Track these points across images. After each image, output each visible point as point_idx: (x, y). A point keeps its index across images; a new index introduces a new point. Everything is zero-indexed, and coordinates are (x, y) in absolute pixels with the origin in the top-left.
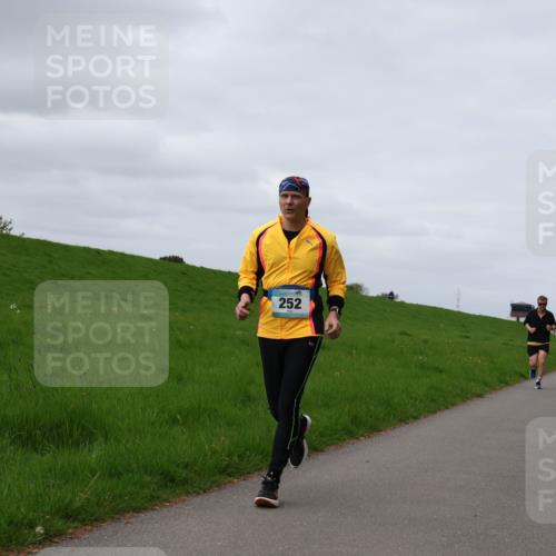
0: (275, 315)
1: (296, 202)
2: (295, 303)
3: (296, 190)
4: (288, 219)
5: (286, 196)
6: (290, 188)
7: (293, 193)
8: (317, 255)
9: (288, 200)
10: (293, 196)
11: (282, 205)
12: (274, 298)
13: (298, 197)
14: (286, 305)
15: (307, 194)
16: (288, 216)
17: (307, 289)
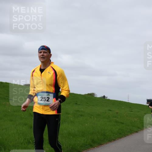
0: (39, 104)
1: (45, 54)
2: (47, 99)
3: (45, 49)
4: (42, 62)
5: (41, 52)
6: (42, 49)
7: (44, 51)
8: (53, 78)
9: (42, 54)
10: (44, 52)
11: (40, 57)
13: (46, 53)
14: (43, 100)
15: (50, 52)
16: (42, 60)
17: (52, 93)
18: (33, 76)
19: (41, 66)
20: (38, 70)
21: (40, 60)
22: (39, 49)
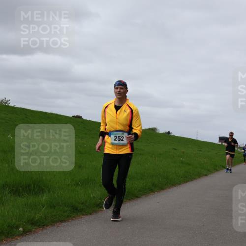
0: (112, 144)
1: (122, 90)
2: (121, 139)
3: (122, 85)
4: (118, 98)
5: (117, 88)
6: (119, 85)
8: (129, 117)
9: (118, 90)
10: (120, 88)
11: (115, 93)
12: (112, 136)
13: (122, 88)
14: (117, 139)
15: (127, 88)
16: (118, 97)
17: (126, 132)
18: (106, 112)
19: (115, 102)
20: (112, 107)
21: (116, 96)
22: (115, 84)
